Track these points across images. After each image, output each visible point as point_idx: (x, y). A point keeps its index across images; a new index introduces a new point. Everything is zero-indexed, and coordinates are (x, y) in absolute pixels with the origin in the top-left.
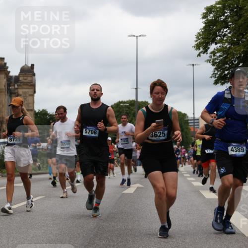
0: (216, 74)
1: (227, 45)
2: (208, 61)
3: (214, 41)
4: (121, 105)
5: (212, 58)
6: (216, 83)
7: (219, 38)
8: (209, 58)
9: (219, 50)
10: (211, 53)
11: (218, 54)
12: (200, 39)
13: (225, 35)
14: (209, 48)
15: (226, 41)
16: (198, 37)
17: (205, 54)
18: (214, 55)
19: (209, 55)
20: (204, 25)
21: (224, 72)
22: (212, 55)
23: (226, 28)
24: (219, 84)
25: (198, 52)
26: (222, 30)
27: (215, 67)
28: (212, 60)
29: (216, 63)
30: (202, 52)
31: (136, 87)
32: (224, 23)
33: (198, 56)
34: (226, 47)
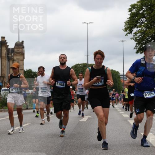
0: (137, 47)
1: (144, 29)
2: (132, 39)
3: (136, 26)
4: (78, 66)
5: (135, 36)
6: (137, 52)
7: (139, 24)
8: (133, 37)
9: (139, 32)
10: (134, 33)
11: (138, 34)
12: (127, 25)
13: (143, 23)
14: (133, 30)
15: (144, 26)
16: (126, 24)
17: (130, 34)
18: (136, 35)
19: (133, 35)
20: (130, 16)
21: (142, 45)
22: (135, 35)
23: (143, 18)
24: (139, 53)
25: (126, 33)
26: (141, 19)
27: (137, 42)
28: (135, 38)
29: (137, 40)
30: (128, 33)
31: (87, 55)
32: (142, 15)
33: (126, 36)
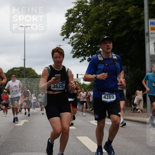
0: (74, 51)
1: (80, 33)
2: (69, 43)
3: (73, 31)
4: (15, 70)
5: (72, 41)
6: (74, 57)
7: (76, 29)
8: (69, 41)
9: (75, 36)
10: (71, 38)
11: (75, 39)
12: (63, 30)
13: (79, 27)
14: (69, 35)
15: (80, 31)
16: (62, 28)
17: (67, 39)
18: (73, 40)
19: (69, 39)
20: (66, 21)
21: (79, 50)
22: (71, 39)
23: (79, 23)
24: (76, 58)
25: (63, 37)
26: (77, 24)
27: (73, 47)
28: (71, 43)
29: (74, 44)
30: (65, 38)
31: (24, 59)
32: (78, 20)
33: (63, 40)
34: (80, 35)
